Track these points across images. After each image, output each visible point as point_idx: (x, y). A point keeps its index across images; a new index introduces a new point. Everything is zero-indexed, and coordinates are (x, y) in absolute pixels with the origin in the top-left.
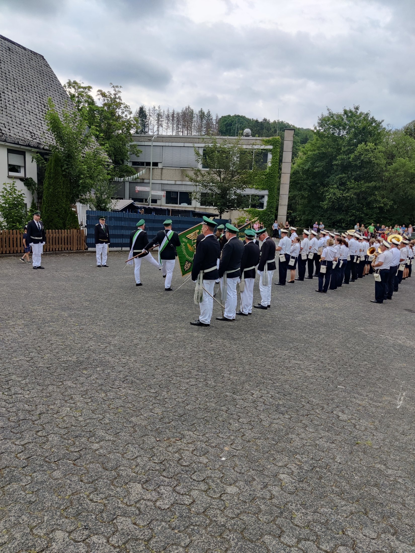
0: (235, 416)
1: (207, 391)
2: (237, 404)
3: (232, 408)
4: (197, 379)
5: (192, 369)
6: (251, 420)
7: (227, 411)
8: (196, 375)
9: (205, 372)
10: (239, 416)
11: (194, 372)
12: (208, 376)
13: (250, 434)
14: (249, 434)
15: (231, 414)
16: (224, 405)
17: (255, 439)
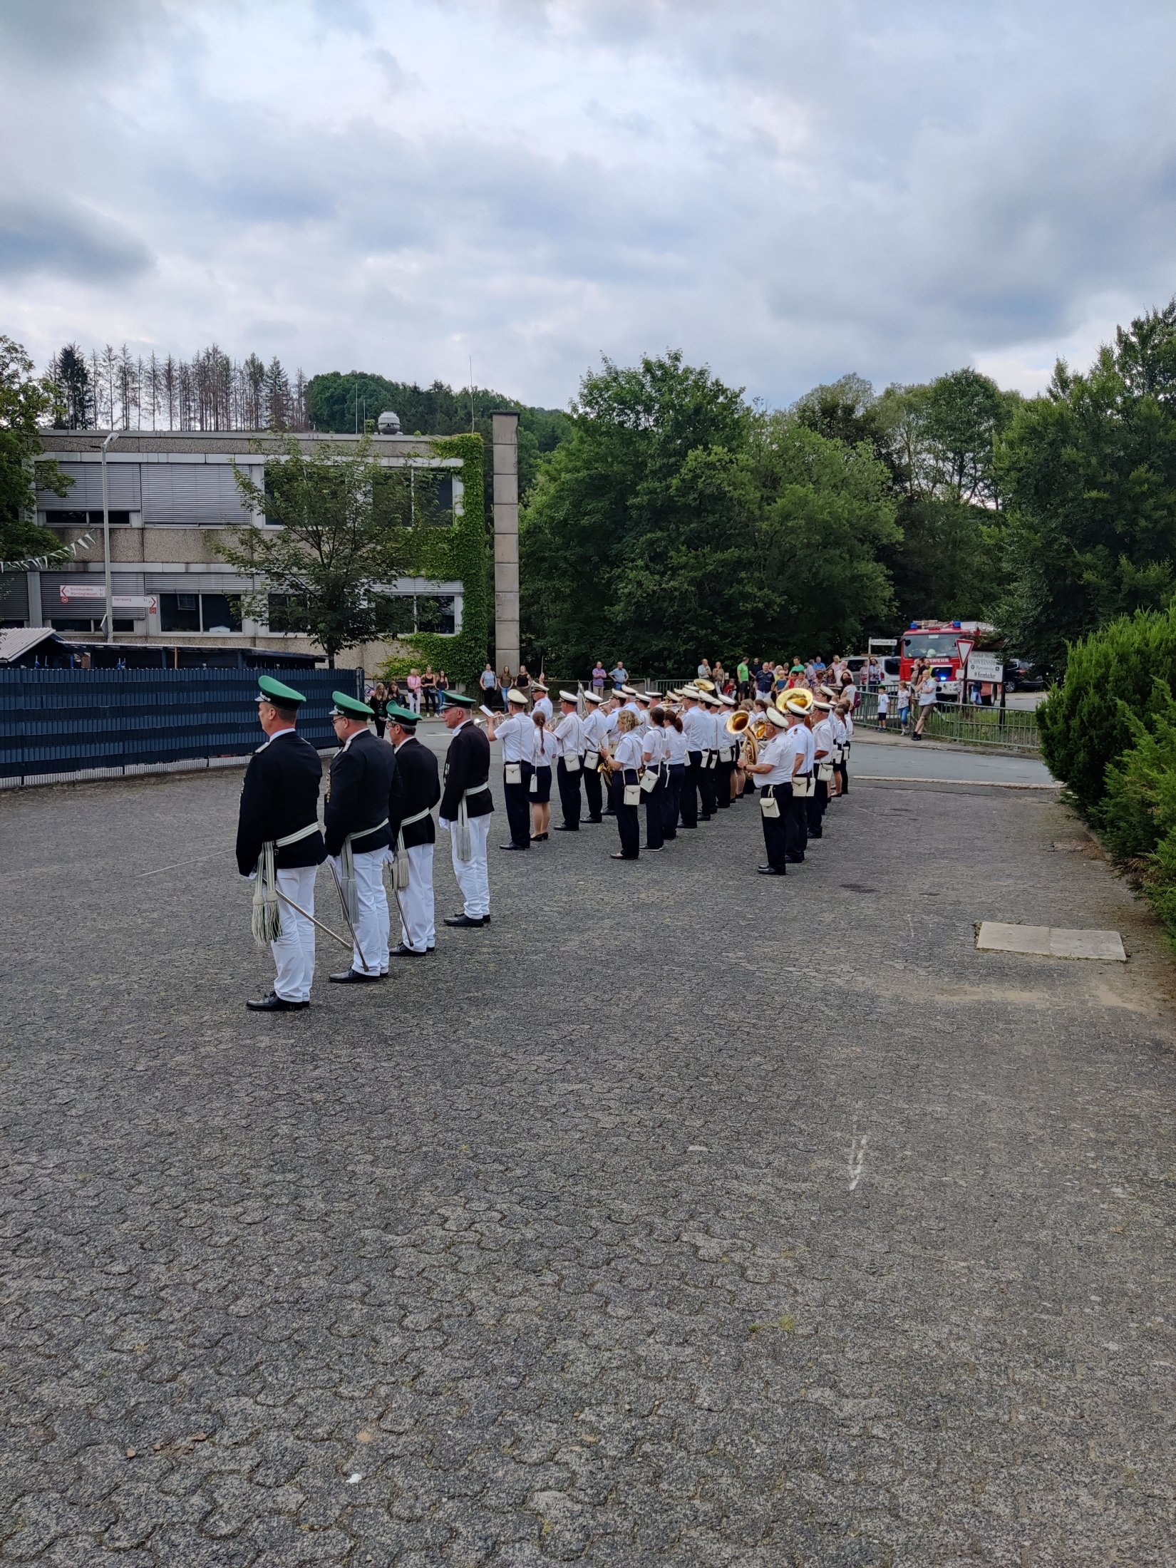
0: (391, 1311)
1: (300, 1237)
2: (396, 1267)
3: (380, 1281)
4: (267, 1198)
5: (252, 1167)
6: (439, 1316)
7: (365, 1294)
8: (265, 1186)
9: (294, 1170)
10: (403, 1307)
11: (260, 1176)
12: (305, 1181)
13: (439, 1366)
14: (436, 1368)
15: (379, 1306)
16: (357, 1277)
17: (454, 1380)
